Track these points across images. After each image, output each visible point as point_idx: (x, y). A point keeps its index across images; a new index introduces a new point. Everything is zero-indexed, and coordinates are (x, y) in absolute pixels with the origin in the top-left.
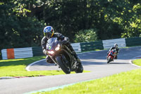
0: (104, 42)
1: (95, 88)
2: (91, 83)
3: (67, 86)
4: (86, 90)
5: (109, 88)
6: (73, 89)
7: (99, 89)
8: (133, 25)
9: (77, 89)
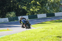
0: (19, 17)
1: (14, 37)
2: (13, 35)
3: (2, 37)
4: (10, 38)
5: (20, 38)
6: (5, 38)
7: (16, 38)
8: (31, 10)
9: (6, 38)
